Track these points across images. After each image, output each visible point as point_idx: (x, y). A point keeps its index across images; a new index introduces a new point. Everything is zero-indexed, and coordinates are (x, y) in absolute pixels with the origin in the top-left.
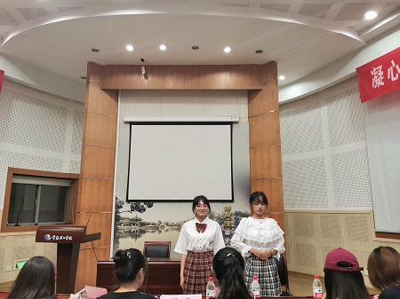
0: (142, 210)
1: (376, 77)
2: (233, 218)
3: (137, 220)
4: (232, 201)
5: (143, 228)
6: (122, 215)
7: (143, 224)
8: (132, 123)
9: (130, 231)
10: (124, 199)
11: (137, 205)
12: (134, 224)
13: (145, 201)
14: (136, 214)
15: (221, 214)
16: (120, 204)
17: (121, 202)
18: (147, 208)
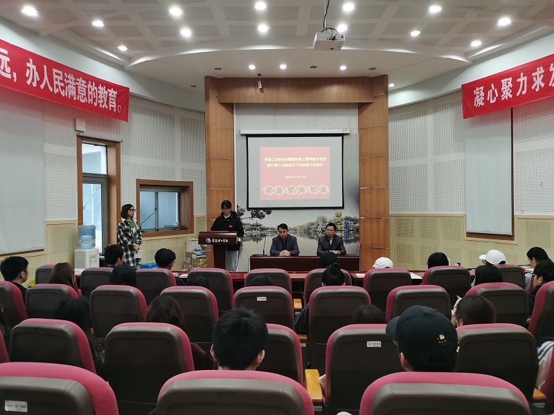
0: (262, 217)
1: (478, 96)
2: (343, 222)
3: (257, 226)
4: (343, 208)
5: (263, 232)
6: (243, 221)
7: (263, 229)
8: (248, 136)
9: (252, 235)
10: (244, 207)
11: (257, 212)
12: (255, 229)
13: (264, 209)
14: (256, 220)
15: (332, 219)
16: (241, 212)
17: (241, 210)
18: (266, 215)
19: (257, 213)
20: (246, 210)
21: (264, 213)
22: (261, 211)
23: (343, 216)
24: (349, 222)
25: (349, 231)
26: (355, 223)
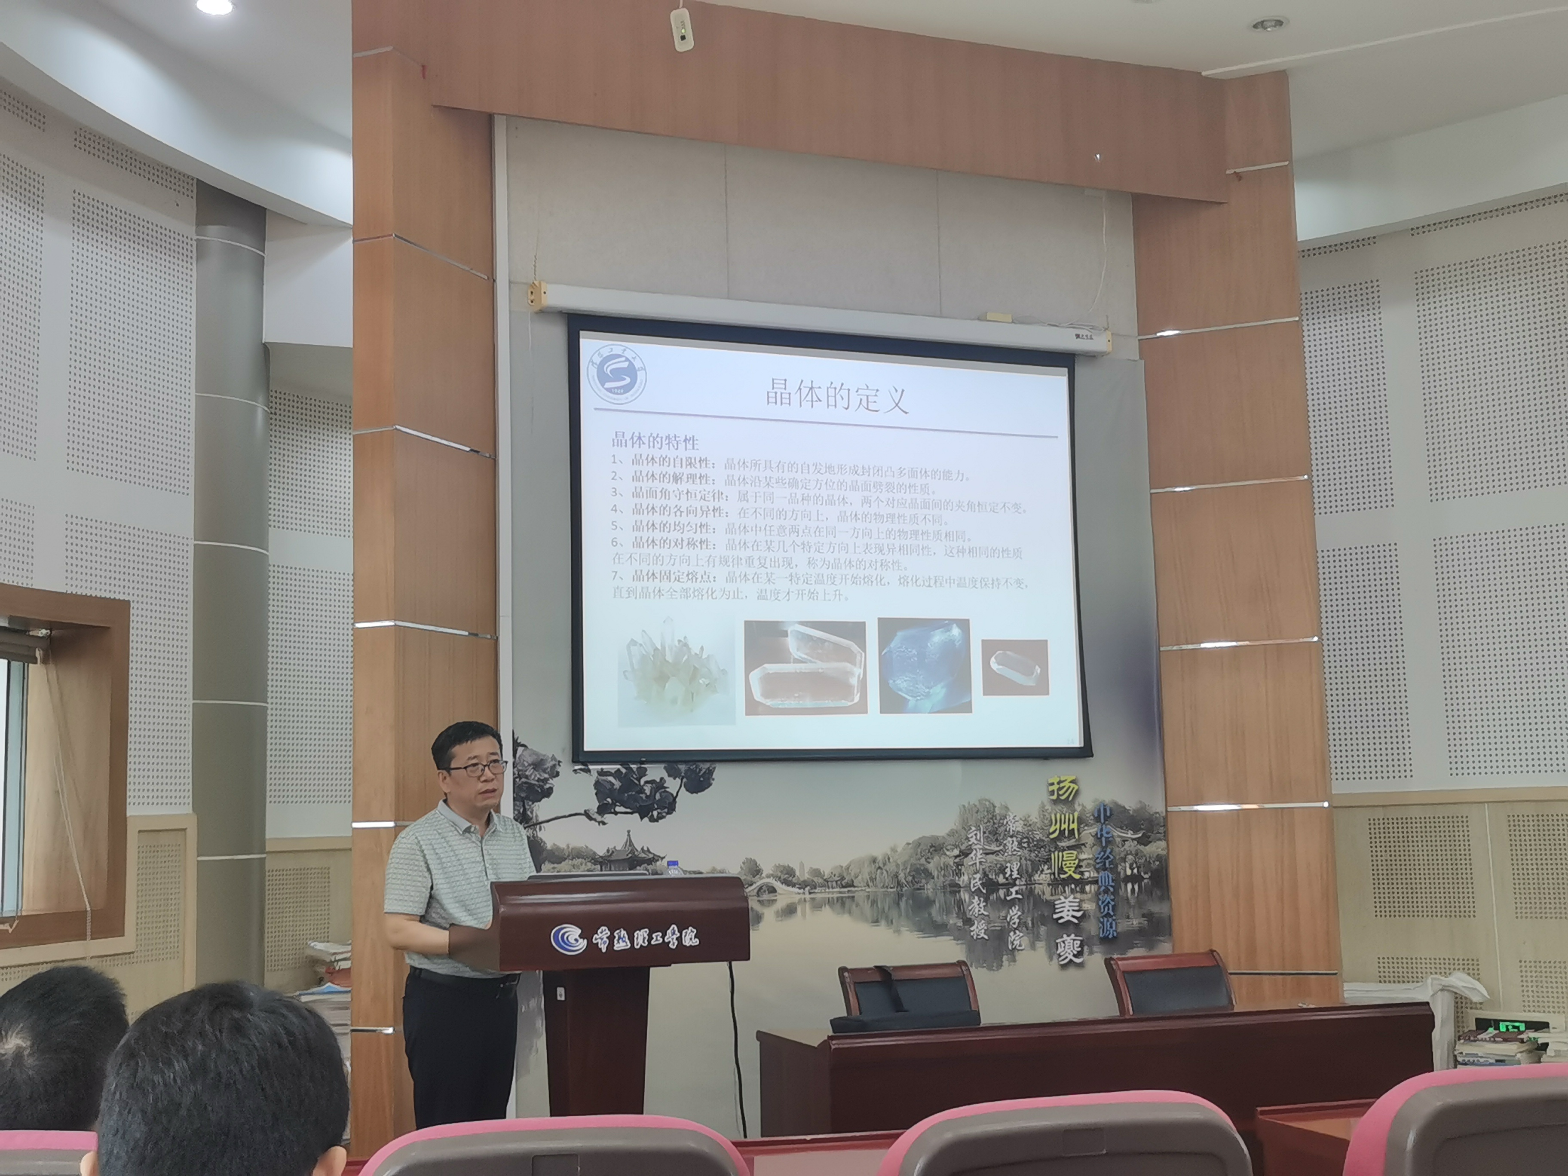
0: (657, 807)
3: (634, 861)
4: (1086, 752)
8: (581, 321)
10: (557, 746)
11: (631, 780)
13: (671, 760)
14: (622, 830)
15: (1035, 817)
16: (534, 776)
17: (538, 765)
18: (685, 799)
19: (630, 783)
20: (566, 769)
21: (673, 785)
22: (656, 772)
23: (1087, 801)
24: (1117, 833)
25: (1120, 881)
26: (1144, 841)
